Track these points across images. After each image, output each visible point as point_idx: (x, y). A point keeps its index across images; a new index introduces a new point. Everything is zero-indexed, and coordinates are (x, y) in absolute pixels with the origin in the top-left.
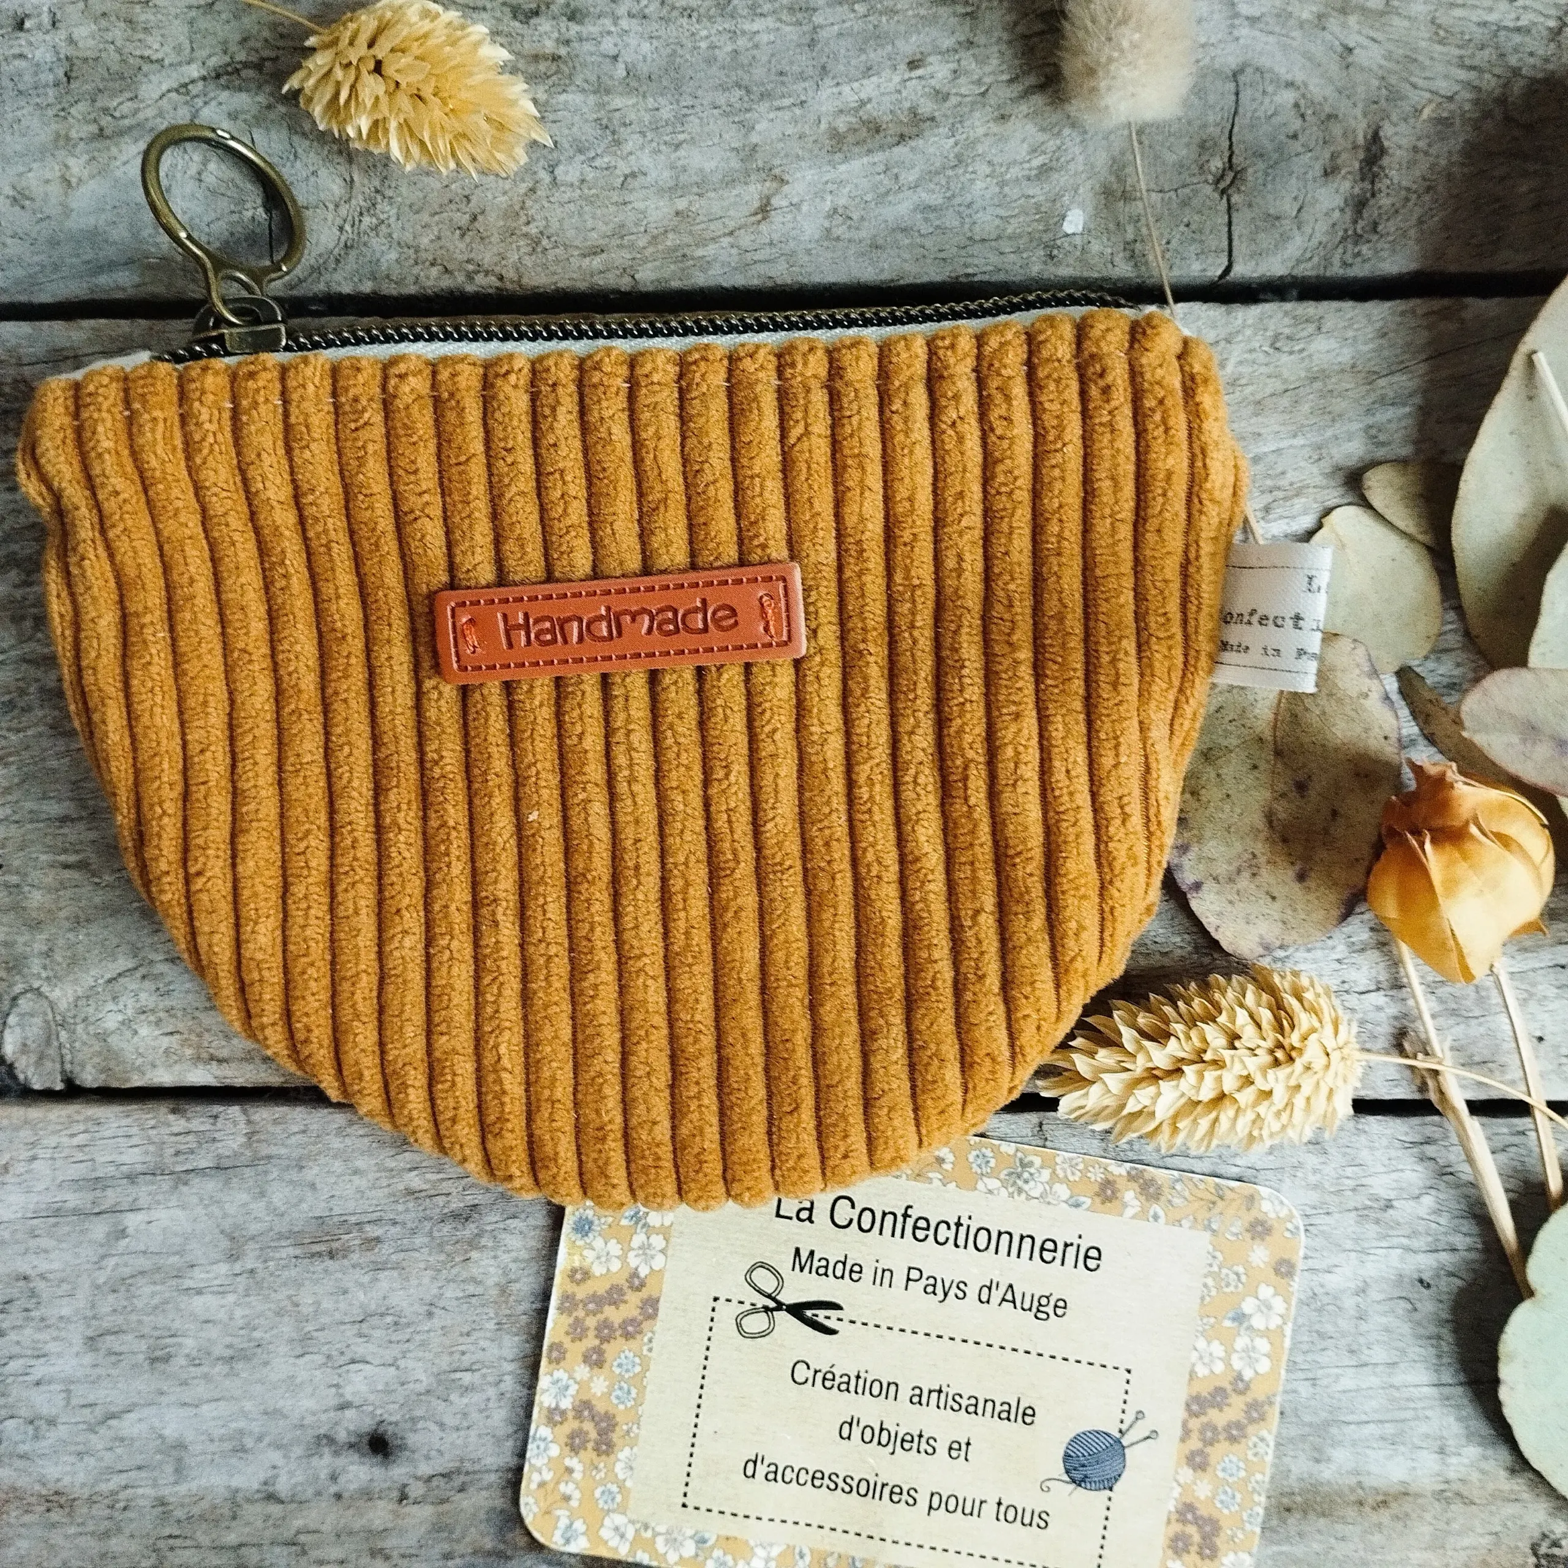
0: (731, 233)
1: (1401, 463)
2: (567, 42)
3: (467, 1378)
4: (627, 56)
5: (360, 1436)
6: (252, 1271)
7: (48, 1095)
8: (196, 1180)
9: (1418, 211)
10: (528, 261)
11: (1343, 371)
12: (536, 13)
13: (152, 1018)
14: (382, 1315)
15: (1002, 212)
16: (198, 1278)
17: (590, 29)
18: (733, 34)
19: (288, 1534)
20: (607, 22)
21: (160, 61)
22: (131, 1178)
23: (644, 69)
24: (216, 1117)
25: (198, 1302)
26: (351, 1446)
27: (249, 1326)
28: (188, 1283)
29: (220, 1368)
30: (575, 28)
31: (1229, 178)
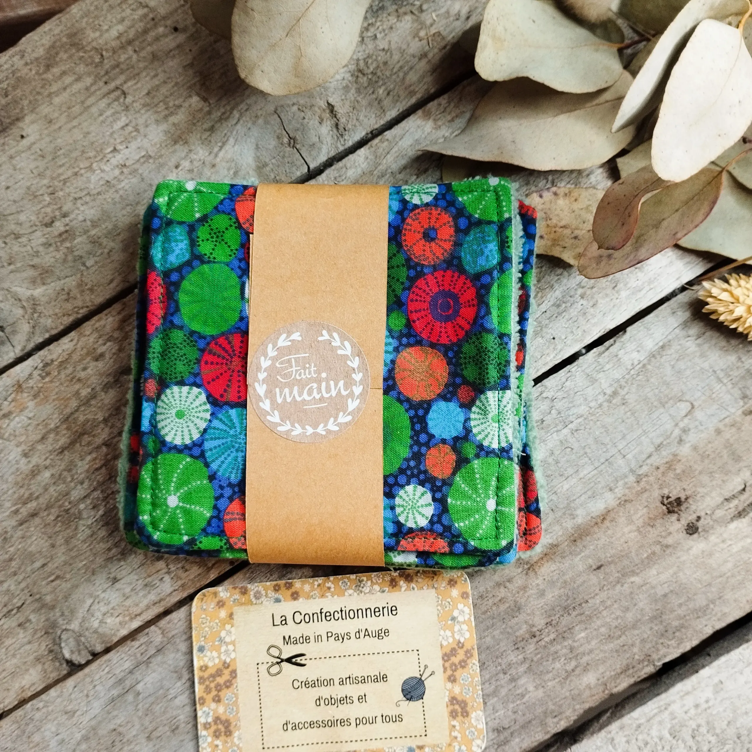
2: (67, 224)
7: (88, 663)
8: (153, 660)
10: (93, 297)
12: (53, 222)
13: (109, 615)
16: (172, 692)
17: (72, 216)
18: (116, 191)
20: (77, 212)
23: (96, 218)
24: (147, 634)
28: (170, 697)
30: (67, 219)
31: (293, 142)
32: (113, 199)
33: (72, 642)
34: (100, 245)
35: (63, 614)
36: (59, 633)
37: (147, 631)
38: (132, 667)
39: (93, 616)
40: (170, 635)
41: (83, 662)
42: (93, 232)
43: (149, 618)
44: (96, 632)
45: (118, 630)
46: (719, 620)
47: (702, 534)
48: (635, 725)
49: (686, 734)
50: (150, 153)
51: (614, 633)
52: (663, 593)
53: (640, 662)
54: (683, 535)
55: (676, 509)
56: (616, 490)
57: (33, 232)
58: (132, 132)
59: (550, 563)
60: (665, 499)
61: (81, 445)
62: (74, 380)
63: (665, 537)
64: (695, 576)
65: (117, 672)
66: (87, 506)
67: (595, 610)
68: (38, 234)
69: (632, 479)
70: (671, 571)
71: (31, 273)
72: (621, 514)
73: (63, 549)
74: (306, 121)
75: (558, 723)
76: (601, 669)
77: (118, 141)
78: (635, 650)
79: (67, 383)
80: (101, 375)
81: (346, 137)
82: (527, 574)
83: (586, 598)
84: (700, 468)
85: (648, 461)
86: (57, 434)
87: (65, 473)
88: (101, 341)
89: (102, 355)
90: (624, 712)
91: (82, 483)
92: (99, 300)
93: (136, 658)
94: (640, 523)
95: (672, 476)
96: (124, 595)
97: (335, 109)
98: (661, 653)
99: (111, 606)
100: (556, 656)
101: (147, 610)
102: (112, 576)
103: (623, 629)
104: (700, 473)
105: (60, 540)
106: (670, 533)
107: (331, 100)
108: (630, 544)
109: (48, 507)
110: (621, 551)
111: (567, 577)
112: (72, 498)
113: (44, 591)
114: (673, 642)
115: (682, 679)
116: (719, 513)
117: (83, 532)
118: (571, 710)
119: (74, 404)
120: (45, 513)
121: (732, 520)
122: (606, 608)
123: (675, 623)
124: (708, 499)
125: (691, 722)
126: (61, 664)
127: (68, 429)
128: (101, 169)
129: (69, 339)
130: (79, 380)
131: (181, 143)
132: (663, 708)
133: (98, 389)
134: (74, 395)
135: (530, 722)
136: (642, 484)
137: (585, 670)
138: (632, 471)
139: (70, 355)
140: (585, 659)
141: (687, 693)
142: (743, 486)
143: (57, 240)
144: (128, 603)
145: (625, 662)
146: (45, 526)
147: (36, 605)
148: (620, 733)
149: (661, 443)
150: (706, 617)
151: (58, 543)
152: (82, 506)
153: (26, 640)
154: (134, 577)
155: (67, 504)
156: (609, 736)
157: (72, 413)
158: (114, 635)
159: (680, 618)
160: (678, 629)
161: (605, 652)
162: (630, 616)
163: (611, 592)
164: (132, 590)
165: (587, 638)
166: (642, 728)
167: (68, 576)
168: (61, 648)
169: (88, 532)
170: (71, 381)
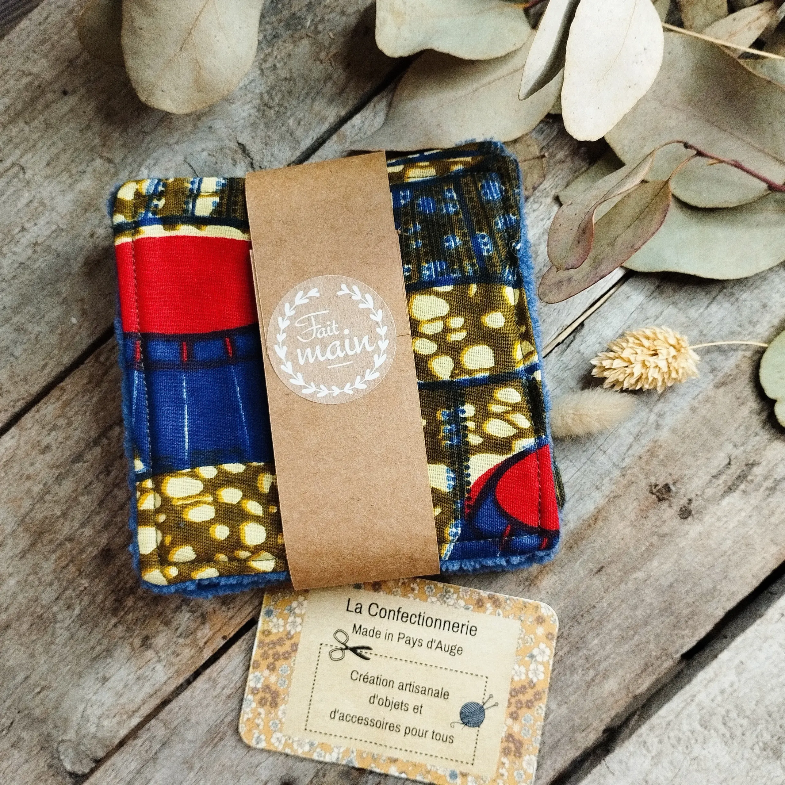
32: (31, 281)
33: (71, 753)
34: (25, 331)
35: (56, 726)
36: (55, 746)
37: (147, 726)
38: (139, 767)
39: (88, 721)
40: (173, 725)
41: (87, 771)
42: (15, 319)
43: (148, 712)
44: (94, 737)
45: (117, 731)
46: (728, 600)
47: (695, 516)
48: (664, 724)
49: (717, 722)
50: (61, 226)
51: (627, 633)
52: (668, 583)
53: (658, 658)
54: (677, 521)
55: (666, 496)
56: (603, 488)
58: (37, 208)
59: (550, 575)
60: (653, 488)
61: (43, 545)
62: (24, 478)
63: (660, 527)
64: (696, 560)
65: (124, 774)
66: (61, 608)
67: (604, 614)
69: (616, 473)
70: (672, 560)
72: (612, 511)
73: (44, 657)
74: (219, 165)
75: (587, 737)
76: (621, 672)
77: (25, 219)
78: (651, 646)
79: (17, 483)
80: (51, 467)
82: (529, 591)
83: (592, 603)
84: (682, 450)
85: (630, 453)
86: (15, 537)
87: (31, 578)
88: (44, 432)
89: (48, 447)
90: (651, 712)
91: (51, 584)
92: (35, 389)
93: (141, 757)
94: (633, 516)
95: (656, 463)
96: (117, 693)
97: (247, 148)
98: (677, 644)
99: (105, 707)
100: (573, 669)
101: (143, 704)
102: (101, 675)
103: (635, 628)
104: (683, 455)
105: (39, 649)
106: (664, 522)
107: (241, 140)
108: (626, 540)
109: (20, 616)
110: (619, 549)
111: (570, 586)
112: (44, 603)
113: (31, 705)
114: (687, 631)
115: (703, 668)
116: (709, 492)
117: (62, 636)
118: (598, 721)
119: (27, 503)
120: (18, 624)
121: (723, 496)
122: (614, 610)
123: (686, 612)
124: (696, 479)
125: (719, 709)
126: (64, 778)
127: (26, 530)
128: (11, 252)
129: (10, 436)
130: (29, 477)
131: (92, 210)
132: (689, 701)
133: (50, 482)
134: (26, 494)
135: (559, 741)
136: (628, 477)
137: (605, 677)
138: (615, 465)
139: (14, 453)
140: (603, 666)
141: (711, 681)
142: (728, 460)
144: (122, 701)
145: (643, 662)
146: (20, 636)
147: (27, 721)
148: (652, 734)
149: (640, 432)
150: (715, 600)
151: (37, 652)
152: (55, 609)
153: (22, 760)
154: (124, 672)
155: (39, 609)
156: (641, 740)
157: (27, 514)
158: (114, 737)
159: (689, 605)
160: (690, 617)
161: (622, 655)
162: (640, 613)
163: (616, 592)
164: (125, 686)
165: (601, 643)
166: (672, 724)
167: (54, 685)
168: (61, 761)
169: (67, 634)
170: (21, 479)
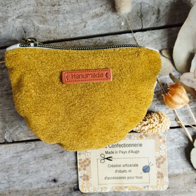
0: (81, 30)
1: (166, 49)
2: (59, 9)
3: (64, 172)
4: (66, 9)
5: (52, 180)
6: (37, 161)
7: (11, 143)
8: (29, 151)
9: (165, 18)
10: (57, 36)
11: (157, 38)
12: (55, 5)
13: (22, 132)
14: (54, 165)
15: (114, 23)
16: (31, 163)
17: (61, 6)
18: (79, 5)
19: (45, 192)
20: (63, 6)
21: (10, 17)
22: (22, 152)
23: (68, 11)
24: (31, 143)
25: (31, 166)
26: (52, 181)
27: (38, 168)
28: (30, 164)
29: (35, 174)
30: (59, 7)
31: (141, 16)
57: (47, 6)
68: (49, 7)
71: (41, 19)
81: (159, 23)
143: (54, 12)
